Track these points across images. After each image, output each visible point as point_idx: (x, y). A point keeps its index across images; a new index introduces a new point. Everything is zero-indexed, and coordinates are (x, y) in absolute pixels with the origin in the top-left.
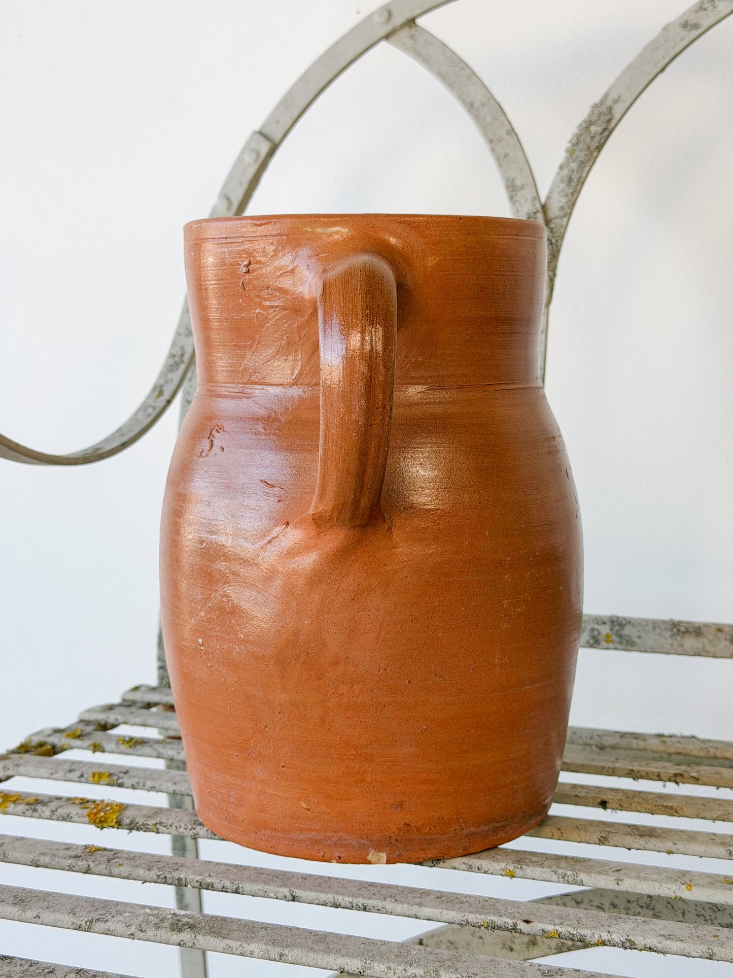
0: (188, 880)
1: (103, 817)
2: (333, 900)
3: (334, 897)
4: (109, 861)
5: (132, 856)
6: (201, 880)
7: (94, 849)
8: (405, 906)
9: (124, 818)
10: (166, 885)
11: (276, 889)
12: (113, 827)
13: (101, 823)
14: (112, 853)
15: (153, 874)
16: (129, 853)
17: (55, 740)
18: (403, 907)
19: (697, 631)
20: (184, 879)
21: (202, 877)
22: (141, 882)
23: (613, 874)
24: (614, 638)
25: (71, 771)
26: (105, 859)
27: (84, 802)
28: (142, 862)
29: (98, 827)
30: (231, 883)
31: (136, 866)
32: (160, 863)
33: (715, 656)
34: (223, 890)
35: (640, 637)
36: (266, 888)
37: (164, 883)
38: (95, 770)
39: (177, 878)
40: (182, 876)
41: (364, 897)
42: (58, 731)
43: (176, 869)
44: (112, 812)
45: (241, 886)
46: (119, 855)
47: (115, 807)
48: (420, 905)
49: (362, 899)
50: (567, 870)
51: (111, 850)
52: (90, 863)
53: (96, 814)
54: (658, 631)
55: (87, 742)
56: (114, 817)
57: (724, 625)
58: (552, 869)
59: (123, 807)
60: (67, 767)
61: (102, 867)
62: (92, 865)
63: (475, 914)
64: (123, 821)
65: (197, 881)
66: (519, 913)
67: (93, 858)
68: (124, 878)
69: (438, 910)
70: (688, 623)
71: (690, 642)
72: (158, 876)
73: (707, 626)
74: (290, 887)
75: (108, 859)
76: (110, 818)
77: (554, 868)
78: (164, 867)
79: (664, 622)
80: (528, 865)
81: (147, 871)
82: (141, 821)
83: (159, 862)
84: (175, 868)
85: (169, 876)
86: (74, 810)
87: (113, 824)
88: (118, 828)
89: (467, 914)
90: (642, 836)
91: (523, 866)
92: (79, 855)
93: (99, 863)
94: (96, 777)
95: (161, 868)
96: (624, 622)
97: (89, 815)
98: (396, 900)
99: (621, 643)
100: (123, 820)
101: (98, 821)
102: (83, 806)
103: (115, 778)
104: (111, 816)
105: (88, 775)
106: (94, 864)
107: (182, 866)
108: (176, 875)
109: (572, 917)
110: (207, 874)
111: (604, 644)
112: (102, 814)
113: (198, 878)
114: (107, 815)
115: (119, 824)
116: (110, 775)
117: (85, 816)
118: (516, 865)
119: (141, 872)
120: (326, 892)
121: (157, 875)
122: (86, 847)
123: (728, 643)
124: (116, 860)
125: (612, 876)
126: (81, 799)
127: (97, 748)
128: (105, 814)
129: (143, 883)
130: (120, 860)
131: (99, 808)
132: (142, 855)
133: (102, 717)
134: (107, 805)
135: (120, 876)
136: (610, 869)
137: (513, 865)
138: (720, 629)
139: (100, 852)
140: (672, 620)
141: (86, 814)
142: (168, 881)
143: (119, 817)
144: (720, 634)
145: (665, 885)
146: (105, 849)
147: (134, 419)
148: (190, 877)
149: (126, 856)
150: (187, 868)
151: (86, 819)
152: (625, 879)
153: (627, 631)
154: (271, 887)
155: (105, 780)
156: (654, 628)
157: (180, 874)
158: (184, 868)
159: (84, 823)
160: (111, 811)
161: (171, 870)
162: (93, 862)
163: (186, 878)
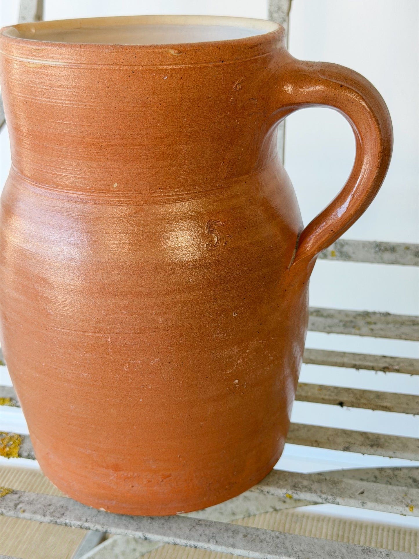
0: (72, 524)
1: (9, 451)
2: (174, 541)
3: (174, 540)
4: (16, 505)
5: (32, 499)
6: (81, 525)
7: (4, 493)
8: (224, 547)
9: (24, 452)
10: (57, 526)
11: (133, 532)
12: (16, 457)
13: (8, 455)
14: (17, 495)
15: (47, 518)
18: (222, 548)
19: (392, 248)
23: (359, 497)
24: (337, 254)
26: (12, 504)
28: (39, 506)
29: (6, 457)
30: (103, 527)
31: (35, 513)
32: (50, 507)
33: (403, 264)
35: (354, 253)
36: (126, 531)
39: (64, 522)
40: (67, 521)
41: (194, 540)
43: (63, 514)
44: (15, 447)
45: (109, 529)
46: (22, 498)
47: (17, 440)
48: (233, 546)
49: (193, 542)
50: (328, 495)
51: (16, 492)
52: (3, 509)
53: (3, 449)
54: (366, 249)
56: (16, 451)
57: (410, 244)
58: (318, 494)
59: (21, 438)
63: (271, 554)
65: (78, 525)
66: (301, 551)
67: (5, 502)
69: (246, 551)
70: (386, 243)
71: (387, 256)
72: (51, 521)
73: (399, 245)
74: (143, 531)
76: (13, 452)
77: (319, 494)
78: (54, 511)
79: (370, 243)
80: (301, 491)
83: (50, 505)
84: (62, 512)
85: (58, 521)
87: (16, 455)
89: (266, 554)
90: (372, 446)
91: (298, 492)
93: (10, 509)
95: (52, 512)
96: (343, 243)
98: (217, 542)
99: (341, 257)
100: (23, 453)
101: (5, 454)
104: (14, 450)
106: (6, 511)
107: (67, 510)
108: (62, 520)
109: (337, 553)
110: (84, 519)
111: (330, 257)
112: (7, 449)
113: (79, 523)
114: (11, 450)
115: (20, 456)
118: (293, 491)
119: (39, 517)
120: (168, 536)
123: (412, 257)
124: (21, 505)
125: (359, 499)
128: (10, 448)
130: (24, 504)
131: (5, 442)
134: (11, 438)
136: (356, 491)
137: (291, 491)
138: (407, 247)
139: (9, 496)
140: (375, 242)
143: (20, 451)
144: (408, 252)
145: (395, 507)
146: (13, 492)
148: (73, 522)
149: (27, 499)
150: (70, 511)
152: (368, 502)
153: (345, 249)
154: (130, 531)
156: (363, 247)
157: (66, 520)
160: (13, 446)
161: (59, 515)
162: (5, 509)
163: (70, 523)
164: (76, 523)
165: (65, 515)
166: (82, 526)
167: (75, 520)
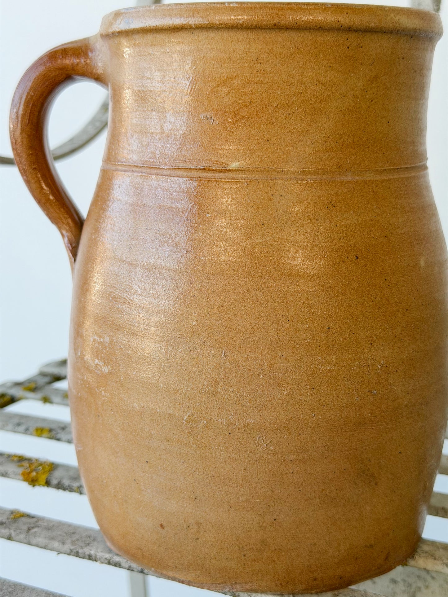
0: (98, 557)
1: (35, 476)
4: (29, 529)
5: (51, 525)
6: (109, 558)
7: (18, 515)
9: (53, 479)
10: (78, 558)
12: (43, 486)
13: (33, 482)
14: (34, 520)
15: (68, 547)
16: (49, 521)
17: (15, 392)
20: (94, 556)
21: (111, 555)
22: (56, 553)
25: (19, 424)
26: (25, 528)
27: (21, 459)
28: (59, 533)
29: (31, 484)
31: (52, 539)
34: (130, 569)
37: (77, 556)
38: (39, 425)
39: (88, 553)
40: (92, 552)
42: (18, 384)
43: (89, 544)
44: (44, 472)
46: (40, 523)
47: (47, 467)
51: (33, 517)
52: (12, 531)
53: (30, 473)
55: (39, 395)
56: (43, 478)
59: (53, 467)
60: (16, 420)
61: (22, 536)
62: (13, 534)
64: (52, 482)
65: (106, 559)
67: (16, 525)
68: (42, 548)
72: (71, 551)
75: (29, 528)
78: (78, 540)
81: (61, 544)
82: (66, 482)
84: (88, 542)
85: (80, 551)
86: (11, 468)
87: (43, 483)
88: (48, 487)
92: (4, 521)
93: (20, 532)
94: (39, 432)
95: (75, 541)
97: (23, 474)
101: (30, 480)
102: (19, 464)
103: (54, 433)
105: (32, 429)
106: (16, 533)
107: (94, 540)
108: (87, 551)
112: (34, 474)
113: (107, 556)
114: (38, 476)
115: (48, 483)
116: (50, 430)
117: (20, 474)
119: (56, 544)
121: (70, 549)
122: (12, 512)
124: (36, 530)
126: (20, 457)
127: (46, 400)
128: (37, 473)
129: (58, 554)
130: (40, 529)
131: (33, 467)
132: (60, 525)
133: (56, 371)
134: (41, 464)
135: (37, 546)
139: (22, 519)
141: (21, 472)
142: (80, 555)
143: (49, 478)
146: (28, 516)
147: (84, 131)
148: (100, 554)
149: (45, 524)
150: (98, 542)
151: (21, 478)
155: (46, 434)
157: (91, 550)
158: (95, 543)
159: (19, 479)
160: (43, 470)
161: (83, 545)
162: (14, 531)
163: (96, 555)
164: (103, 556)
165: (90, 545)
166: (111, 561)
167: (102, 552)
